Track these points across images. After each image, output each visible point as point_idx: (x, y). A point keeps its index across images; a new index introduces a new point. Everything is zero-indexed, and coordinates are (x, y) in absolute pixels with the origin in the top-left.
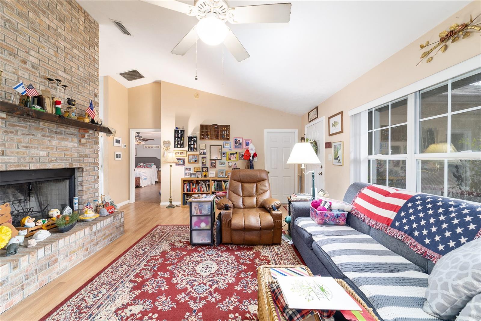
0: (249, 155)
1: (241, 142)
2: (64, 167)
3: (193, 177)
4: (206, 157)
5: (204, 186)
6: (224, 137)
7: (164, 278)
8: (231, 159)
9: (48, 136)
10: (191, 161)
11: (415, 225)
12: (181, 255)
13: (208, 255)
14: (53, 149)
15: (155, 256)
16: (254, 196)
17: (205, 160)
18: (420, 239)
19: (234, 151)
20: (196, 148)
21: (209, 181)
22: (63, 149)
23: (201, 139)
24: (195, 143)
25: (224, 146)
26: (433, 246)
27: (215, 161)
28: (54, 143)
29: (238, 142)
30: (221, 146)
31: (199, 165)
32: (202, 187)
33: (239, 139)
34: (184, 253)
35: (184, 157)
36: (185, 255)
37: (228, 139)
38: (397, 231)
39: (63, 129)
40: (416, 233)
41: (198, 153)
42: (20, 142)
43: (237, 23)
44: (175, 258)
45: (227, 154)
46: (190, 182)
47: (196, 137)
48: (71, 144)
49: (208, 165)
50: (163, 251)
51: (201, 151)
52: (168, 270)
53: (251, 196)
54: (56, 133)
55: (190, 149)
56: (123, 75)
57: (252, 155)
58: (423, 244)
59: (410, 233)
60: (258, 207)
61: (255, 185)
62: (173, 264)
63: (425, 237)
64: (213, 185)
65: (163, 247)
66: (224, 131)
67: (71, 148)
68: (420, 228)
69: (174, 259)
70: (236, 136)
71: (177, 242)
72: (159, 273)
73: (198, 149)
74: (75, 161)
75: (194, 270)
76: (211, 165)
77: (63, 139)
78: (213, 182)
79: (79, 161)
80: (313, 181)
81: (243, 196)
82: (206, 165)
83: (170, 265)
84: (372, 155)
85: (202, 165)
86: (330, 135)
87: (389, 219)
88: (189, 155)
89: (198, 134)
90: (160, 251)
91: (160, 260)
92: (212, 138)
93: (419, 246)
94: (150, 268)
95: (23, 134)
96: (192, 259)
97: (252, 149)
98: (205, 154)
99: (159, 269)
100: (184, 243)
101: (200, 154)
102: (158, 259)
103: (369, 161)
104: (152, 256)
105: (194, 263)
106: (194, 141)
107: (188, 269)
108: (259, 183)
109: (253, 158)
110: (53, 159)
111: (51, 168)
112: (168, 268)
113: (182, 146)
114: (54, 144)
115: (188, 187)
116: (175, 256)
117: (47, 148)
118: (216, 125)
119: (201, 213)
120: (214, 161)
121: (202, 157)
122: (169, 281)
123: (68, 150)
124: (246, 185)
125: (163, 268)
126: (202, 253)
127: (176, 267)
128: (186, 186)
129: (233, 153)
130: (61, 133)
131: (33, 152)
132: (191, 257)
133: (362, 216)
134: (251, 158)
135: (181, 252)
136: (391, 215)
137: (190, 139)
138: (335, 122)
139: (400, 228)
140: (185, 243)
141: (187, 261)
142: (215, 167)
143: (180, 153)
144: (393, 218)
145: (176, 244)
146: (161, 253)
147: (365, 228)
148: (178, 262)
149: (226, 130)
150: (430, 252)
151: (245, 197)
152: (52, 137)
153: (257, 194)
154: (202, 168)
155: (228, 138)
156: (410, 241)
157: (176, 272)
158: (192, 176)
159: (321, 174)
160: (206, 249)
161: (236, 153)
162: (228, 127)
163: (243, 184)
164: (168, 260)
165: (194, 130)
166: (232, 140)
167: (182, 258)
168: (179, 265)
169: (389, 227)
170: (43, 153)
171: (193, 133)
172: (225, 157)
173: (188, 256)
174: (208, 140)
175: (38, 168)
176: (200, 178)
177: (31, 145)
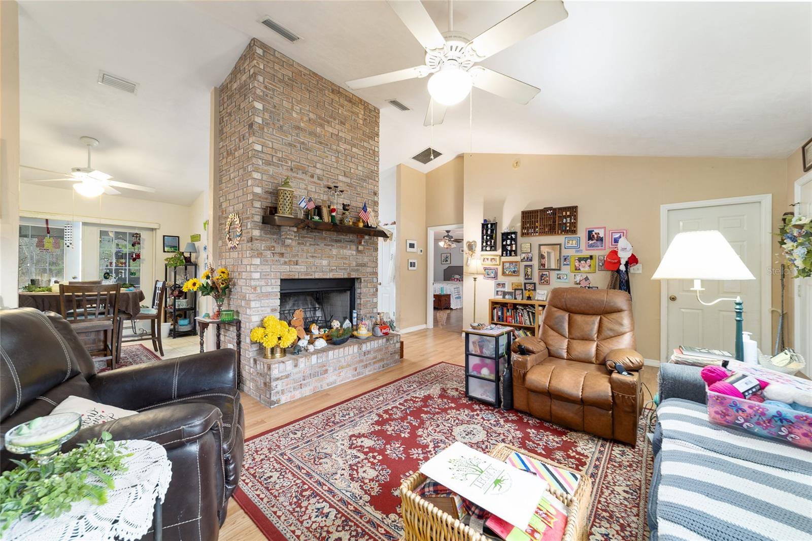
0: (616, 261)
1: (601, 235)
2: (342, 277)
3: (508, 299)
4: (531, 266)
5: (526, 314)
6: (566, 228)
7: (411, 424)
8: (579, 269)
9: (329, 245)
10: (507, 272)
12: (447, 407)
13: (482, 418)
14: (333, 257)
15: (416, 397)
16: (593, 340)
17: (529, 270)
19: (587, 254)
20: (515, 252)
21: (533, 306)
22: (342, 258)
23: (523, 234)
24: (513, 242)
25: (566, 245)
27: (547, 273)
28: (334, 251)
29: (596, 236)
30: (560, 245)
31: (521, 279)
32: (522, 316)
33: (596, 231)
34: (453, 405)
35: (496, 265)
36: (451, 408)
37: (574, 232)
39: (343, 237)
41: (518, 258)
42: (308, 252)
43: (485, 58)
44: (437, 407)
45: (572, 260)
46: (503, 305)
47: (515, 233)
48: (350, 252)
49: (536, 279)
50: (429, 395)
51: (524, 255)
52: (420, 418)
53: (587, 339)
54: (337, 241)
55: (504, 252)
56: (417, 158)
57: (623, 262)
60: (598, 362)
61: (599, 318)
62: (431, 414)
64: (540, 314)
65: (432, 390)
66: (566, 217)
67: (350, 256)
69: (435, 408)
70: (590, 226)
71: (452, 389)
72: (409, 417)
73: (519, 252)
74: (353, 270)
75: (451, 430)
76: (541, 280)
77: (342, 247)
78: (541, 308)
79: (357, 270)
80: (739, 322)
81: (571, 337)
82: (531, 279)
83: (426, 413)
85: (526, 279)
88: (503, 263)
89: (518, 227)
90: (425, 394)
91: (419, 404)
92: (543, 233)
94: (403, 408)
95: (310, 245)
96: (457, 416)
97: (624, 249)
98: (531, 260)
99: (412, 413)
100: (460, 393)
101: (522, 261)
102: (418, 401)
104: (413, 397)
105: (457, 421)
106: (512, 239)
107: (445, 426)
108: (606, 315)
109: (627, 268)
110: (333, 268)
111: (331, 277)
112: (422, 415)
113: (493, 248)
114: (334, 253)
115: (500, 313)
116: (438, 405)
117: (328, 257)
118: (551, 209)
119: (481, 352)
120: (545, 273)
121: (525, 266)
122: (414, 429)
123: (346, 259)
124: (578, 318)
125: (416, 413)
126: (475, 413)
127: (432, 418)
128: (497, 313)
129: (584, 258)
130: (339, 241)
131: (317, 261)
132: (458, 412)
134: (622, 268)
135: (449, 403)
137: (505, 236)
140: (462, 394)
141: (449, 416)
142: (548, 283)
143: (490, 260)
145: (448, 391)
146: (425, 396)
148: (438, 413)
149: (569, 216)
151: (573, 339)
152: (332, 246)
153: (601, 337)
154: (525, 284)
155: (573, 230)
157: (428, 423)
158: (507, 297)
160: (486, 409)
161: (591, 257)
162: (573, 210)
163: (571, 314)
164: (427, 406)
165: (513, 220)
166: (582, 233)
167: (445, 410)
168: (436, 416)
170: (325, 262)
171: (511, 226)
172: (568, 265)
173: (455, 410)
174: (536, 236)
175: (321, 277)
176: (519, 300)
177: (316, 255)
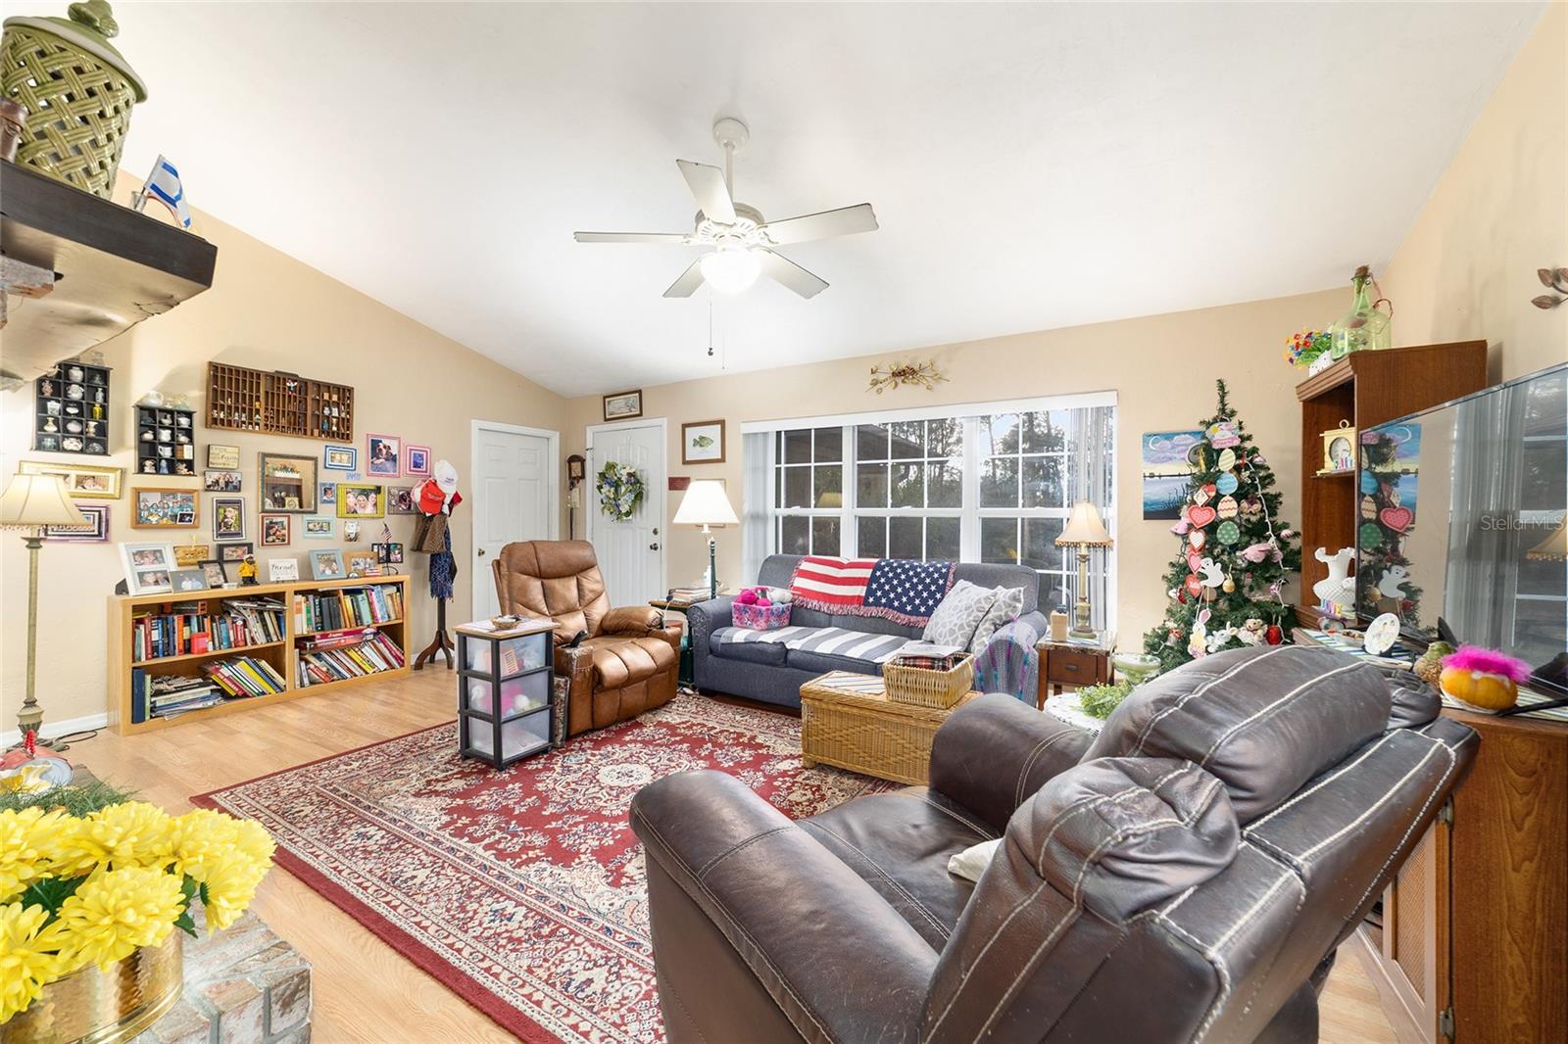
1: (394, 451)
4: (239, 502)
5: (252, 620)
6: (330, 428)
8: (355, 512)
10: (154, 519)
11: (892, 595)
15: (449, 824)
16: (578, 610)
17: (231, 513)
18: (901, 609)
19: (371, 482)
20: (190, 465)
21: (279, 597)
23: (213, 423)
24: (183, 439)
25: (329, 462)
26: (915, 612)
27: (285, 520)
29: (384, 451)
30: (315, 459)
31: (204, 536)
32: (245, 625)
33: (386, 442)
35: (102, 497)
37: (347, 437)
38: (873, 608)
40: (896, 604)
41: (194, 483)
45: (341, 492)
46: (162, 611)
47: (189, 415)
49: (252, 532)
51: (215, 475)
58: (906, 613)
59: (889, 605)
60: (592, 635)
61: (573, 582)
63: (905, 605)
64: (299, 611)
66: (328, 404)
68: (898, 597)
70: (377, 431)
73: (198, 466)
75: (613, 788)
76: (268, 535)
78: (300, 598)
80: (713, 557)
82: (239, 534)
84: (780, 507)
85: (221, 535)
86: (685, 462)
87: (859, 596)
88: (138, 492)
89: (194, 397)
90: (436, 814)
92: (272, 427)
93: (902, 616)
97: (449, 481)
98: (237, 489)
100: (458, 779)
101: (208, 488)
103: (777, 518)
106: (174, 428)
108: (581, 574)
113: (98, 441)
115: (156, 635)
118: (294, 378)
119: (521, 665)
120: (279, 519)
121: (218, 502)
124: (552, 584)
128: (148, 635)
129: (364, 490)
132: (548, 781)
133: (814, 604)
136: (860, 591)
137: (149, 417)
138: (702, 438)
139: (877, 603)
140: (463, 777)
142: (284, 541)
143: (73, 480)
144: (863, 594)
147: (823, 618)
149: (337, 405)
150: (913, 619)
151: (556, 615)
153: (584, 603)
154: (221, 548)
155: (342, 432)
156: (891, 615)
158: (187, 585)
159: (654, 547)
161: (378, 490)
162: (345, 394)
163: (545, 581)
165: (173, 379)
166: (360, 443)
169: (862, 607)
171: (163, 390)
172: (331, 502)
174: (253, 431)
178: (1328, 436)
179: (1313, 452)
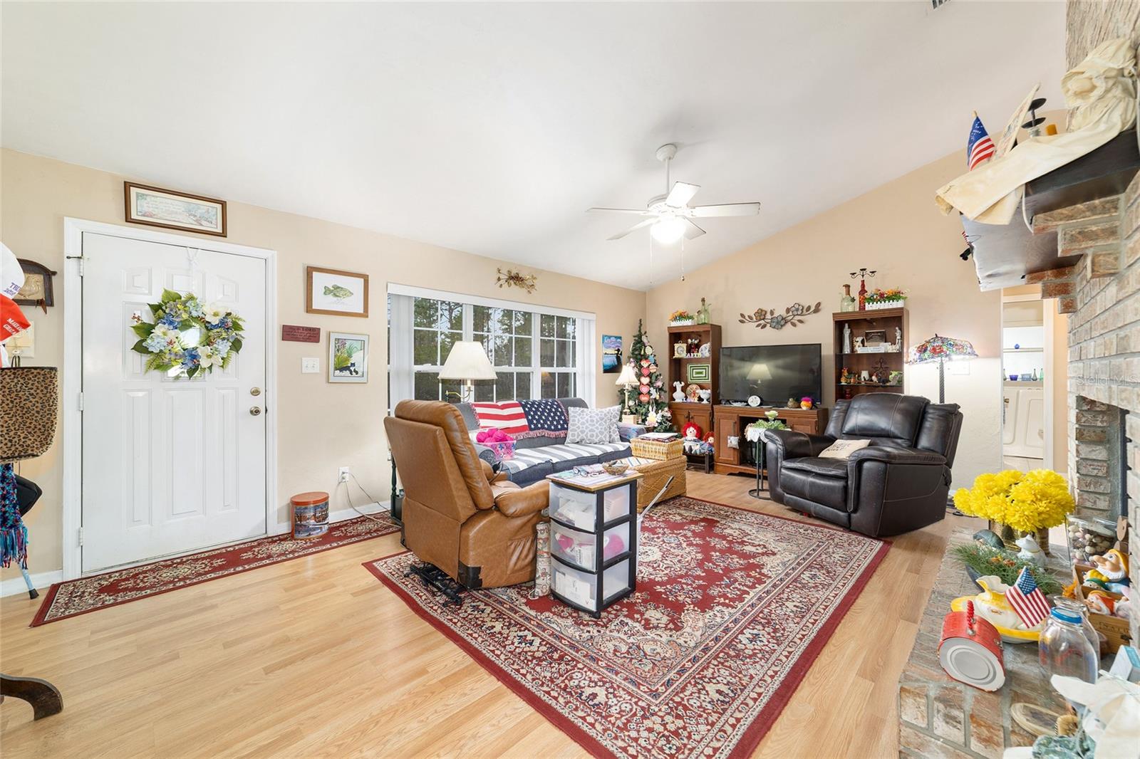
7: (714, 564)
11: (542, 422)
12: (668, 586)
15: (727, 606)
18: (549, 429)
26: (556, 429)
34: (659, 589)
36: (661, 584)
38: (536, 431)
40: (546, 427)
44: (685, 586)
50: (703, 611)
52: (705, 571)
58: (552, 430)
59: (543, 428)
62: (692, 576)
63: (550, 426)
65: (701, 624)
68: (545, 422)
69: (687, 584)
71: (656, 627)
72: (721, 572)
75: (664, 557)
83: (698, 577)
86: (311, 311)
90: (711, 613)
91: (714, 591)
93: (551, 433)
94: (737, 585)
96: (654, 572)
99: (720, 577)
100: (642, 614)
102: (720, 597)
104: (733, 607)
105: (655, 565)
107: (671, 561)
112: (704, 574)
116: (683, 589)
122: (708, 558)
125: (712, 578)
127: (690, 570)
132: (652, 577)
135: (665, 593)
136: (524, 422)
138: (336, 288)
139: (537, 428)
140: (639, 612)
141: (666, 572)
144: (527, 424)
145: (665, 619)
146: (711, 608)
148: (681, 577)
150: (557, 433)
156: (546, 433)
157: (693, 565)
159: (255, 411)
164: (699, 587)
167: (672, 580)
168: (683, 572)
169: (530, 432)
178: (676, 346)
179: (672, 351)
